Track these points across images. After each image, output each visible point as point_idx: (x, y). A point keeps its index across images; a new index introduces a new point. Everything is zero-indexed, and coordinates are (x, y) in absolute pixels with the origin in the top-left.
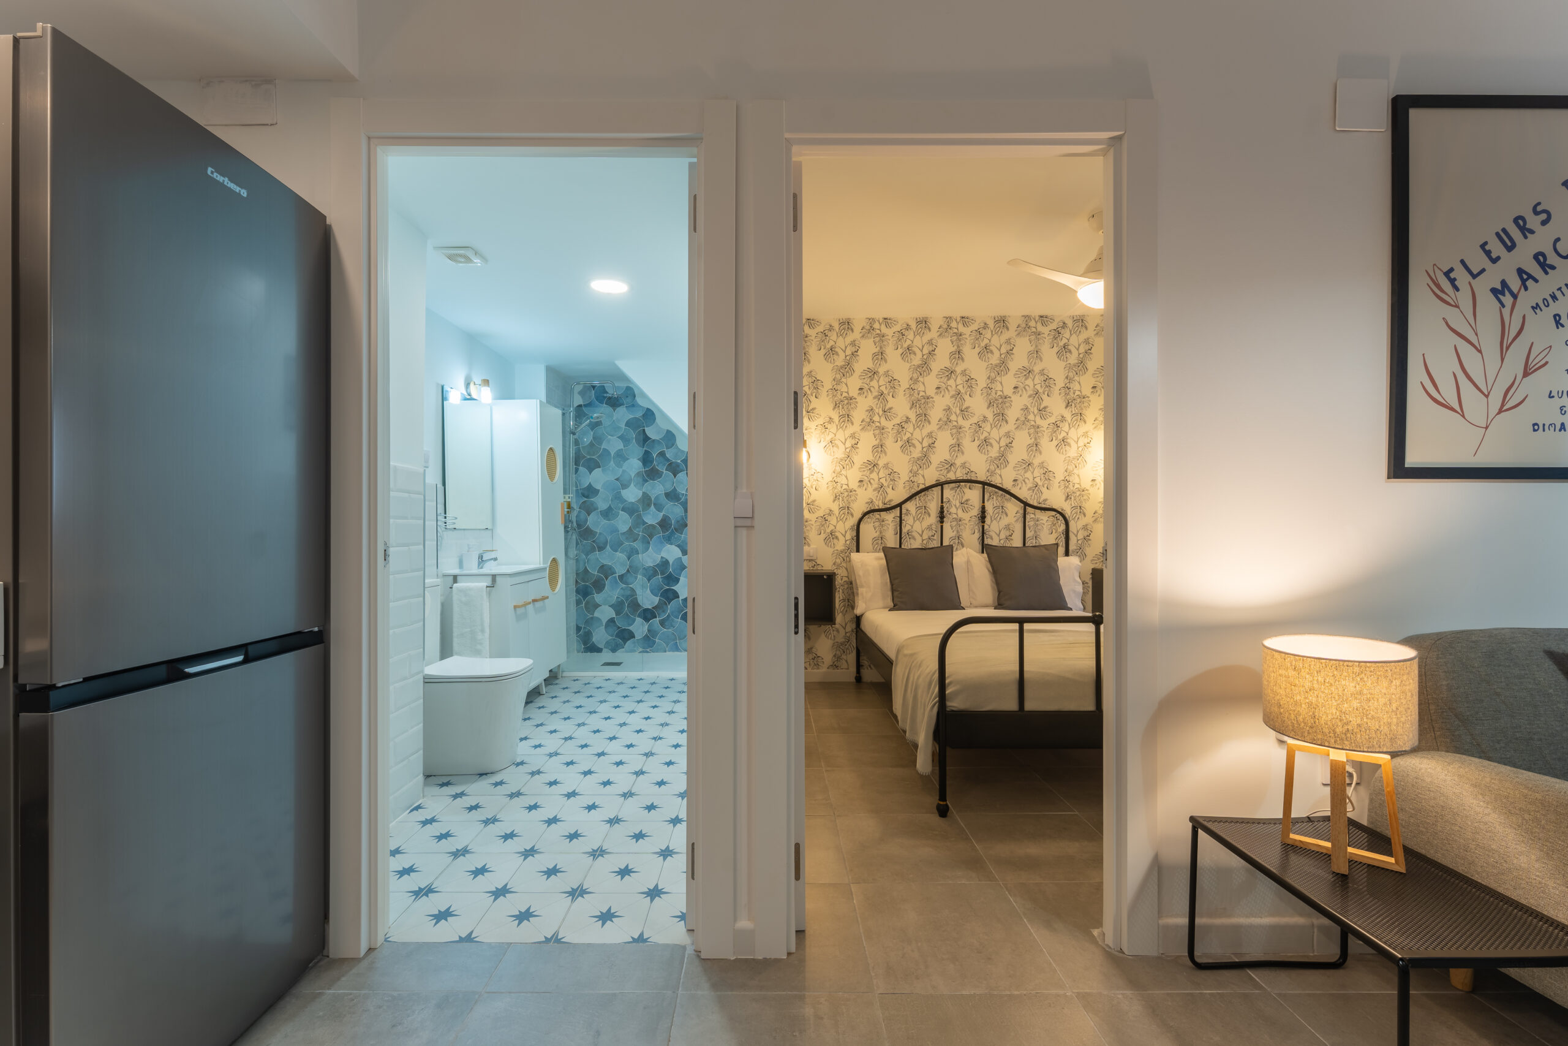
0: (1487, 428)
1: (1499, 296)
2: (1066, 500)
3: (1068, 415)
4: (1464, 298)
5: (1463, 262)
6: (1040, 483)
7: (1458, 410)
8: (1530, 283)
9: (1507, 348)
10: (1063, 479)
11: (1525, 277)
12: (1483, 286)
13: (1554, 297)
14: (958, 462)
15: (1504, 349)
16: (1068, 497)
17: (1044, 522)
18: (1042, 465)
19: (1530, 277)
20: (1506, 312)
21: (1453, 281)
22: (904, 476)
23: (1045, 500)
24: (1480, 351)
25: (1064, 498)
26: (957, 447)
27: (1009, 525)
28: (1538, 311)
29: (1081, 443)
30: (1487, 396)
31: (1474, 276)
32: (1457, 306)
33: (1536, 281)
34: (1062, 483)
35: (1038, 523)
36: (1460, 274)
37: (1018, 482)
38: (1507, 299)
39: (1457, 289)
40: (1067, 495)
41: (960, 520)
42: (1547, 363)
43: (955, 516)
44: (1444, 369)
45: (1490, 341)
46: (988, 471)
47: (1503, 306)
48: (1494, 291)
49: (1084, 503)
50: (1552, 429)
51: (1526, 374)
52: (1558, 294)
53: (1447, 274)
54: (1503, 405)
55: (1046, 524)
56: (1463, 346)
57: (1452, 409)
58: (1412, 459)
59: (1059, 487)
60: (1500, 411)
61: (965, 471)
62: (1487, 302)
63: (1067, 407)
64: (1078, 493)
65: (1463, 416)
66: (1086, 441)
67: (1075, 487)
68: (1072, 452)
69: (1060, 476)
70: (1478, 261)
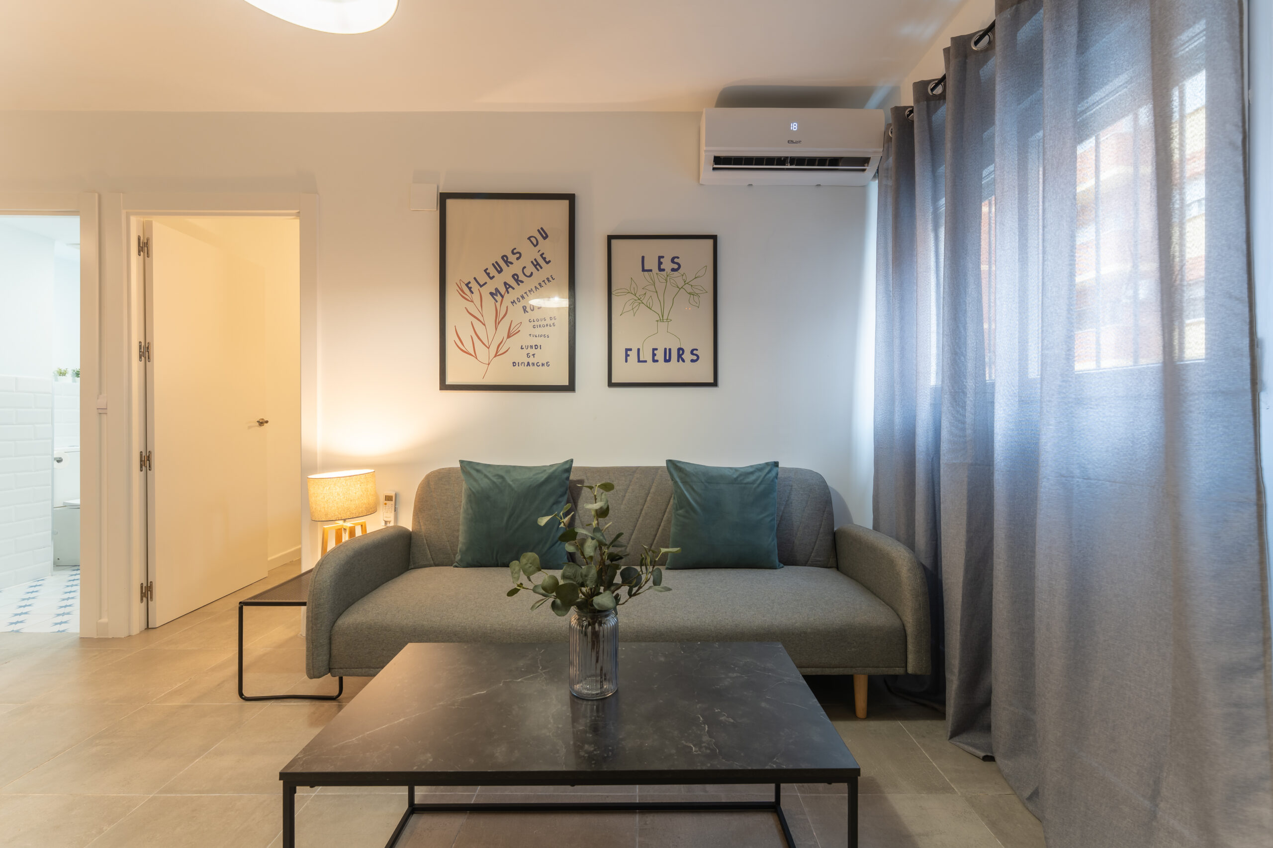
0: (489, 364)
1: (495, 296)
4: (476, 297)
5: (475, 278)
7: (474, 355)
8: (510, 290)
9: (499, 323)
11: (508, 286)
12: (485, 291)
13: (523, 297)
15: (497, 324)
19: (510, 286)
20: (498, 304)
21: (470, 289)
24: (484, 325)
28: (514, 304)
30: (488, 348)
31: (481, 286)
32: (472, 301)
33: (513, 289)
36: (474, 285)
38: (499, 298)
39: (472, 293)
42: (519, 331)
44: (466, 335)
45: (490, 320)
47: (497, 302)
48: (492, 294)
50: (523, 365)
51: (509, 337)
52: (525, 295)
53: (467, 285)
54: (497, 353)
56: (475, 322)
57: (471, 355)
58: (449, 381)
60: (495, 356)
62: (488, 299)
65: (476, 358)
70: (483, 278)
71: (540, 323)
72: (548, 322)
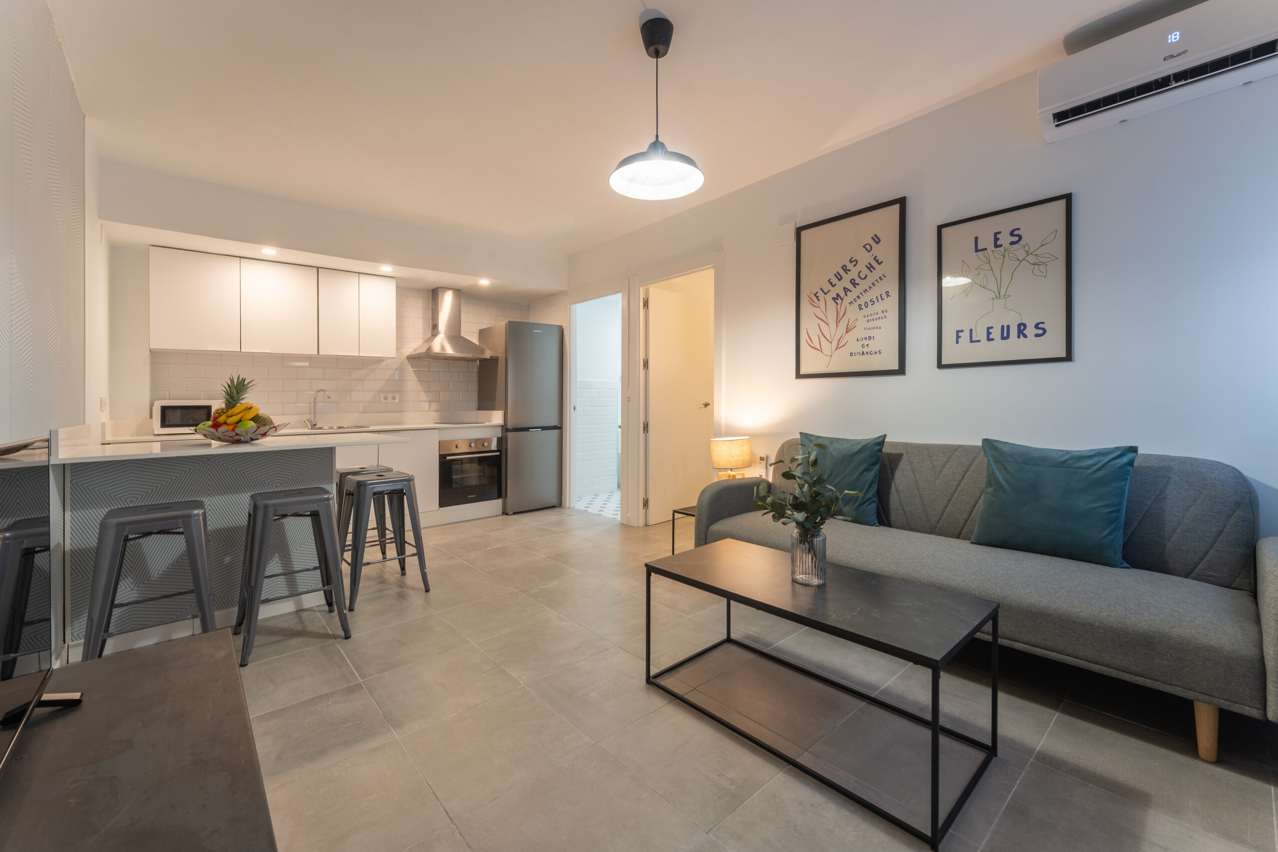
0: (831, 356)
1: (836, 300)
4: (822, 303)
5: (821, 289)
7: (820, 350)
8: (848, 293)
9: (839, 322)
11: (846, 290)
12: (829, 297)
13: (859, 297)
15: (838, 322)
19: (848, 290)
20: (839, 307)
21: (817, 297)
24: (828, 325)
28: (852, 304)
30: (831, 343)
31: (826, 294)
32: (819, 307)
33: (851, 291)
36: (821, 294)
38: (839, 301)
39: (819, 300)
42: (856, 326)
44: (814, 333)
45: (832, 320)
47: (838, 304)
48: (834, 299)
50: (858, 354)
51: (847, 332)
53: (815, 295)
54: (837, 346)
56: (821, 323)
57: (819, 350)
58: (803, 371)
60: (837, 349)
62: (831, 303)
65: (822, 352)
70: (827, 287)
71: (874, 317)
72: (881, 315)
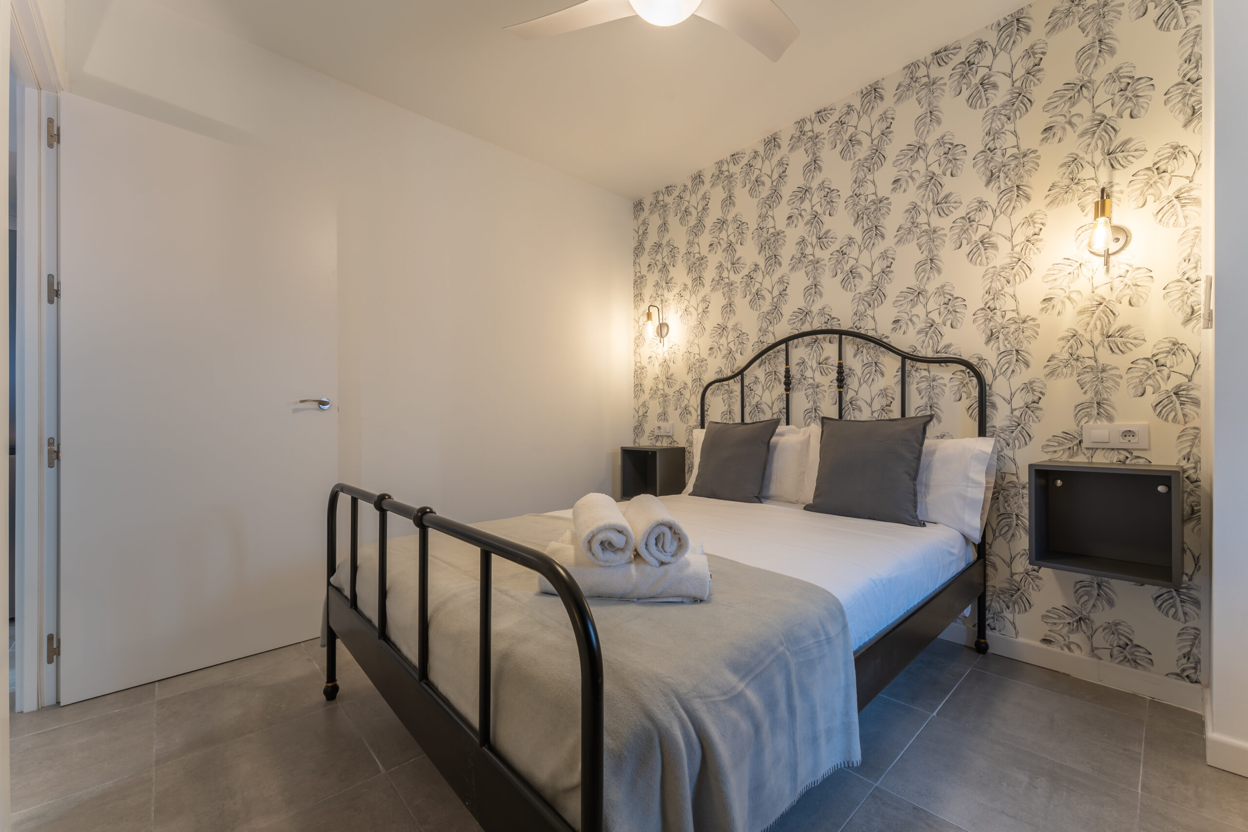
2: (988, 341)
3: (991, 196)
6: (938, 320)
10: (983, 306)
14: (815, 309)
16: (991, 337)
17: (946, 381)
18: (941, 291)
22: (753, 337)
23: (948, 346)
25: (984, 338)
26: (814, 289)
27: (886, 389)
29: (1019, 238)
34: (980, 314)
35: (934, 383)
37: (901, 323)
40: (989, 333)
41: (818, 387)
43: (811, 381)
46: (855, 314)
49: (1025, 343)
55: (949, 385)
59: (974, 321)
61: (823, 320)
63: (988, 183)
64: (1013, 328)
66: (1030, 231)
67: (1007, 318)
68: (1001, 257)
69: (975, 300)
